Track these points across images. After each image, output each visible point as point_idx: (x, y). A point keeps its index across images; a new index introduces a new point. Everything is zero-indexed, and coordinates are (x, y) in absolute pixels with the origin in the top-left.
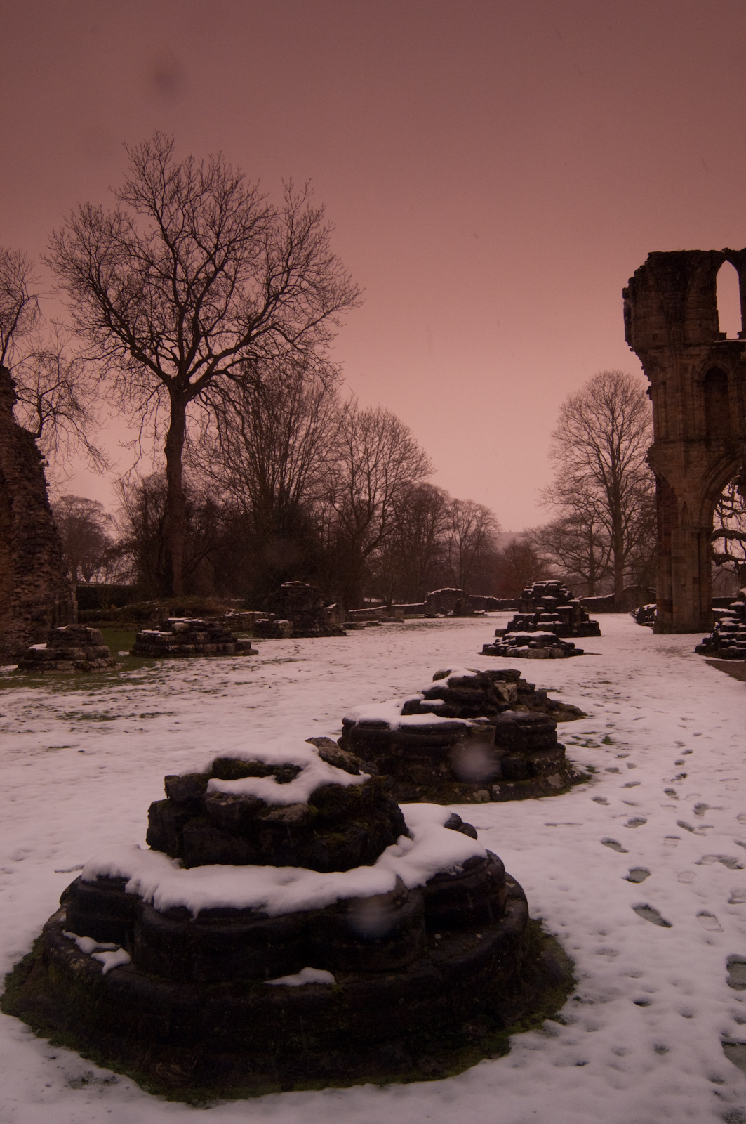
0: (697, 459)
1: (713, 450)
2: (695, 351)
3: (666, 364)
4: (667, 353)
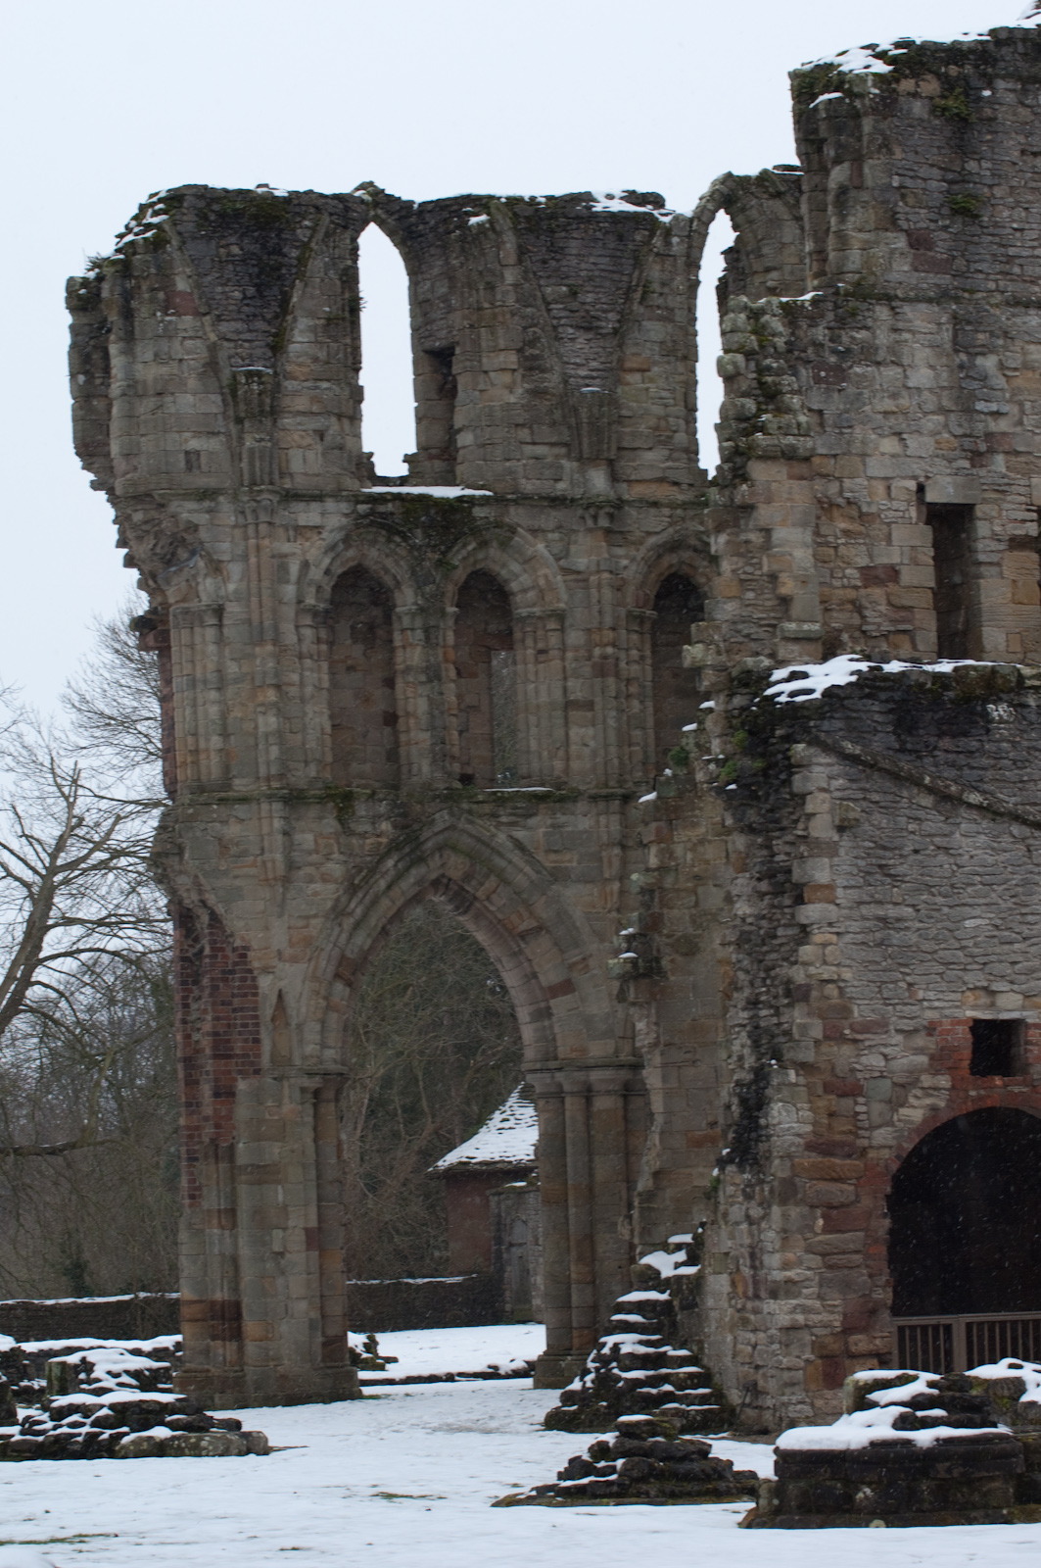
0: (315, 857)
1: (361, 828)
2: (308, 515)
3: (224, 548)
4: (227, 514)
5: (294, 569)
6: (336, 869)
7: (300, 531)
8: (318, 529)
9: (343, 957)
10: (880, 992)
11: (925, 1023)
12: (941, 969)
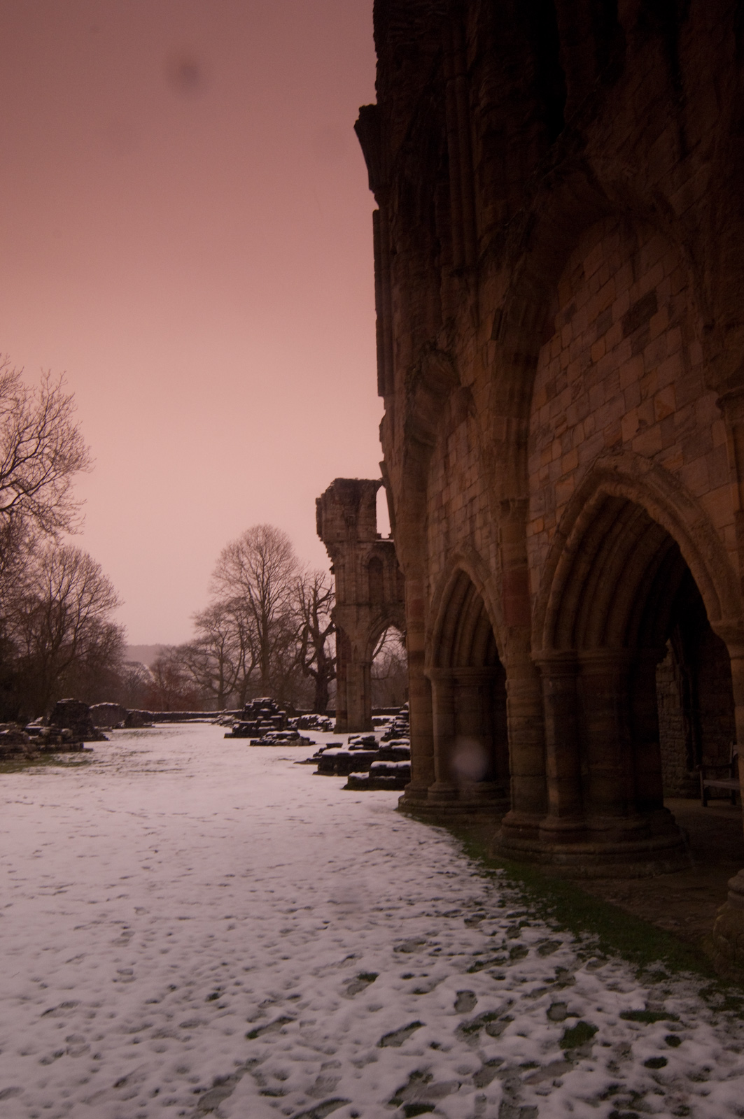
0: (364, 617)
1: (374, 611)
2: (363, 546)
3: (345, 553)
4: (346, 546)
5: (360, 557)
6: (368, 619)
7: (362, 549)
8: (366, 549)
9: (370, 638)
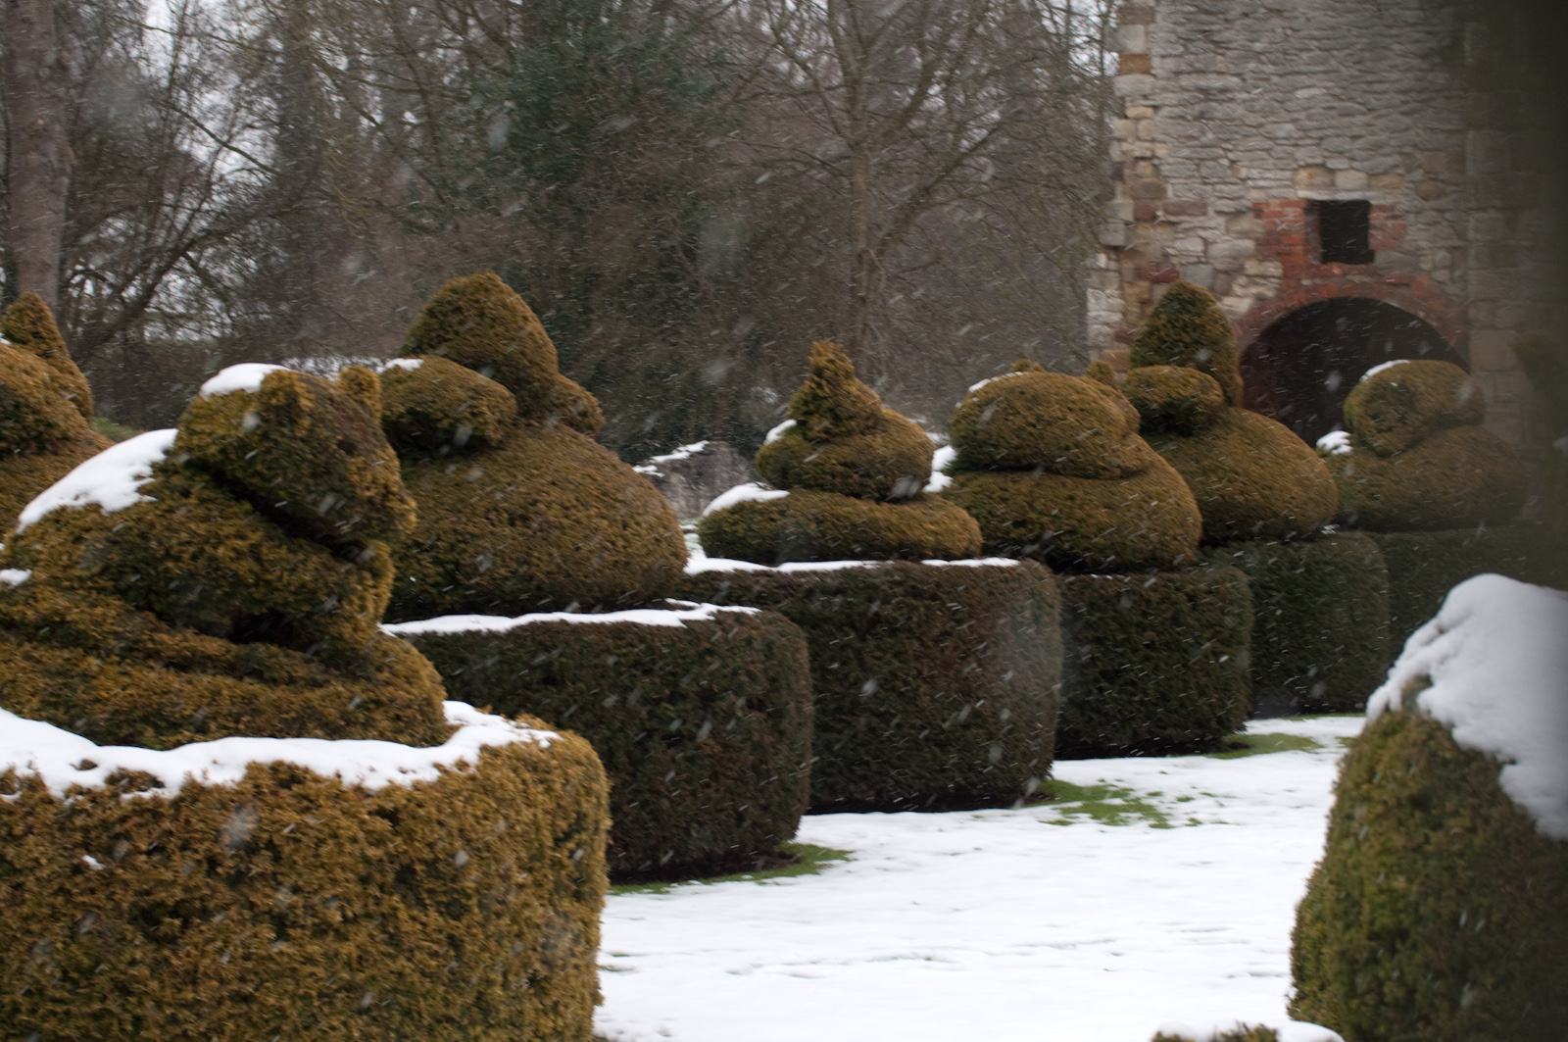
10: (1198, 170)
11: (1248, 204)
12: (1268, 144)
